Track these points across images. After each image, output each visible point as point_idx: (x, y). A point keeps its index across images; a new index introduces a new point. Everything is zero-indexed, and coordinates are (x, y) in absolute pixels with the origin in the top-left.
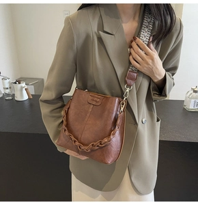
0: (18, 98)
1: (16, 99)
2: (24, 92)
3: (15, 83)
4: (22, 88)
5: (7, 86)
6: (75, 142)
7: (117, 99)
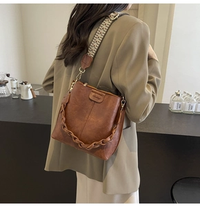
0: (24, 97)
1: (22, 98)
2: (30, 92)
3: (22, 84)
4: (28, 88)
5: (15, 86)
6: (75, 139)
7: (119, 99)
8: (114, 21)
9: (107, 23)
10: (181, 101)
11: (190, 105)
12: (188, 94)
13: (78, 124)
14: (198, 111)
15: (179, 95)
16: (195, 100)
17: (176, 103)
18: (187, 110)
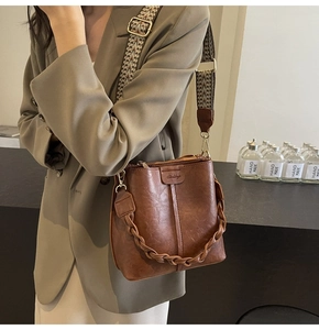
10: (257, 158)
11: (273, 166)
12: (270, 146)
14: (287, 176)
15: (253, 148)
16: (282, 157)
17: (248, 162)
18: (268, 175)
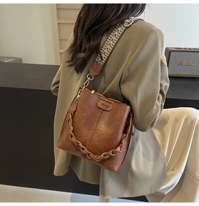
6: (83, 149)
7: (128, 107)
8: (127, 28)
9: (120, 29)
13: (86, 133)
